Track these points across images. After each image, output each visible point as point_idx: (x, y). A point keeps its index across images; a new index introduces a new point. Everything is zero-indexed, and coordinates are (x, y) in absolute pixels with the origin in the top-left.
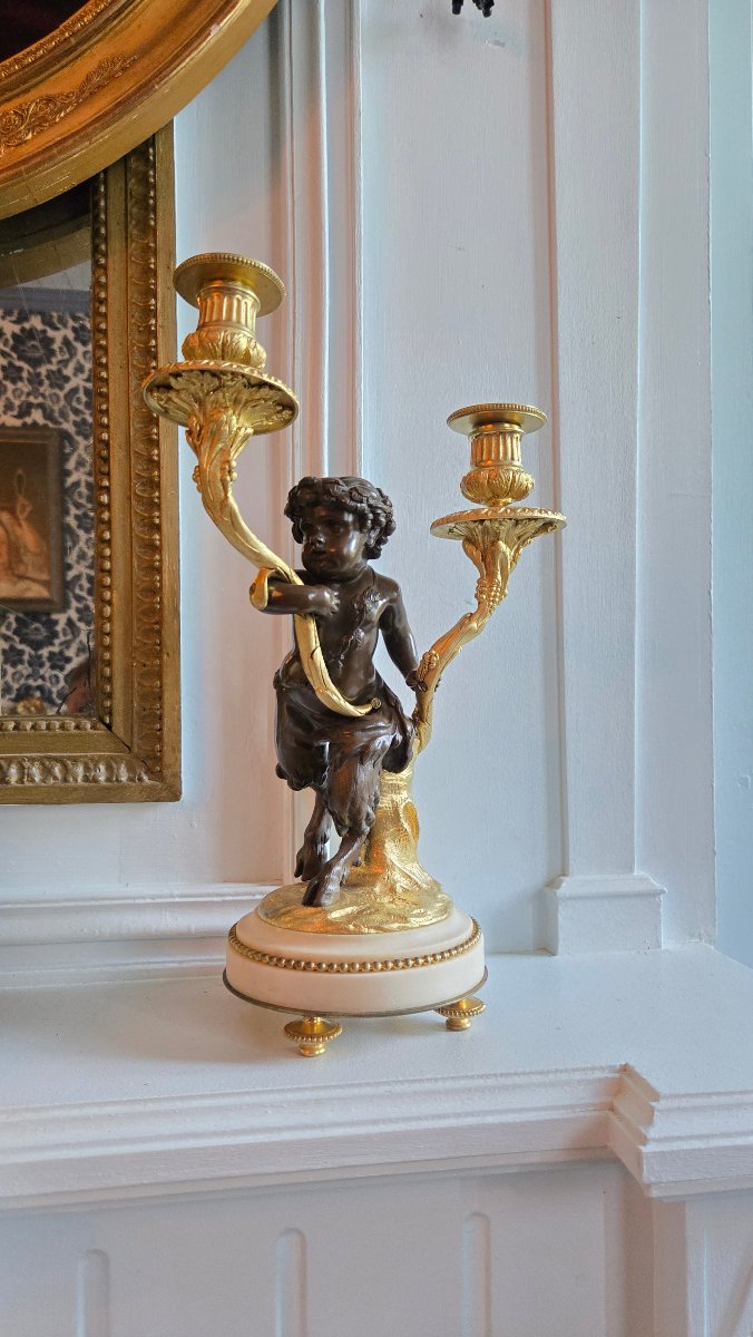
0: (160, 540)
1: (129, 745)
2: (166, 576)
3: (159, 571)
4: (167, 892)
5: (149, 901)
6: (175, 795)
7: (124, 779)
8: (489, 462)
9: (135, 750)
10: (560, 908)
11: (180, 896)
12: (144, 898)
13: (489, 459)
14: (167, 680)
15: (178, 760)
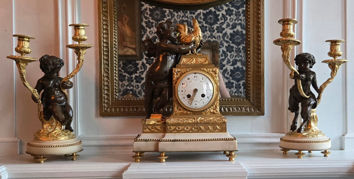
0: (260, 61)
1: (253, 103)
2: (262, 69)
3: (260, 68)
4: (262, 134)
5: (258, 136)
6: (263, 114)
7: (253, 111)
8: (334, 50)
9: (255, 105)
10: (345, 140)
11: (264, 135)
12: (257, 135)
13: (334, 49)
14: (262, 90)
15: (264, 107)
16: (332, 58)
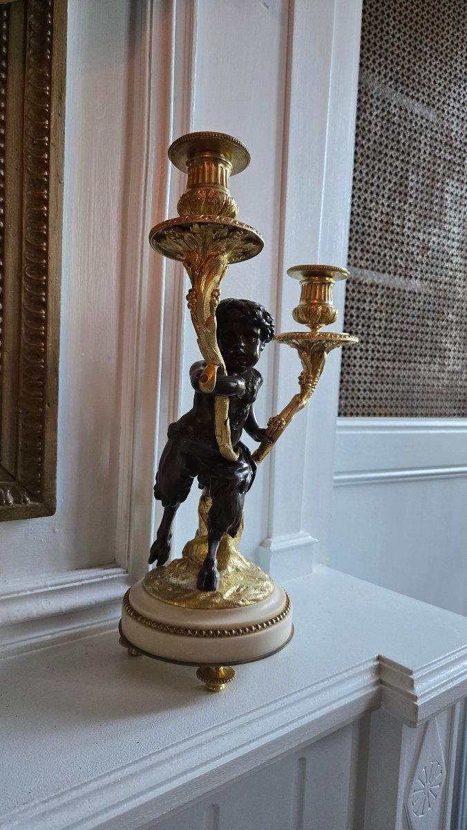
0: (46, 315)
1: (12, 472)
2: (49, 344)
3: (44, 339)
4: (42, 584)
5: (29, 593)
6: (51, 512)
7: (11, 501)
9: (19, 478)
11: (51, 586)
12: (25, 591)
14: (48, 424)
15: (54, 485)
16: (305, 329)
